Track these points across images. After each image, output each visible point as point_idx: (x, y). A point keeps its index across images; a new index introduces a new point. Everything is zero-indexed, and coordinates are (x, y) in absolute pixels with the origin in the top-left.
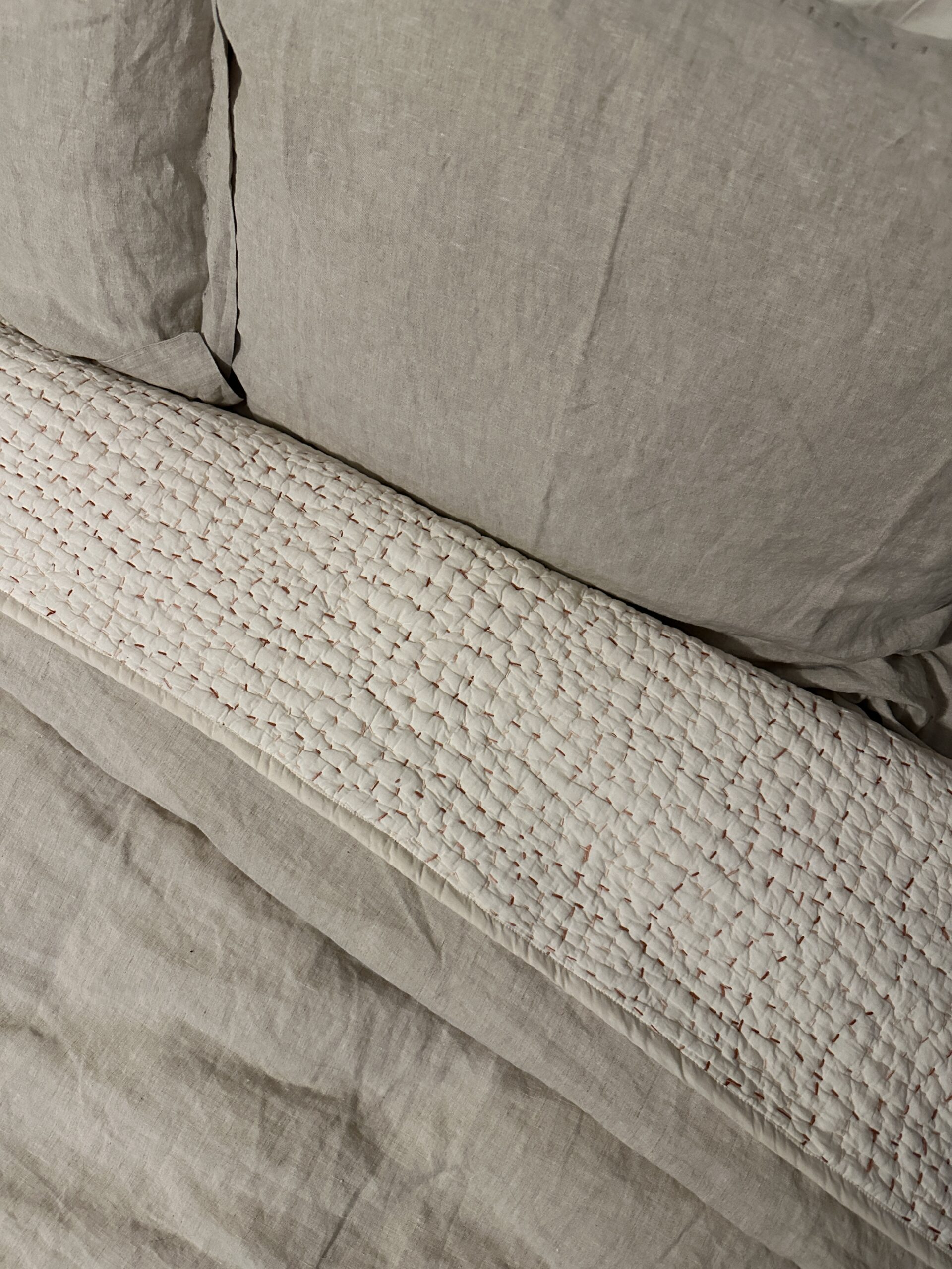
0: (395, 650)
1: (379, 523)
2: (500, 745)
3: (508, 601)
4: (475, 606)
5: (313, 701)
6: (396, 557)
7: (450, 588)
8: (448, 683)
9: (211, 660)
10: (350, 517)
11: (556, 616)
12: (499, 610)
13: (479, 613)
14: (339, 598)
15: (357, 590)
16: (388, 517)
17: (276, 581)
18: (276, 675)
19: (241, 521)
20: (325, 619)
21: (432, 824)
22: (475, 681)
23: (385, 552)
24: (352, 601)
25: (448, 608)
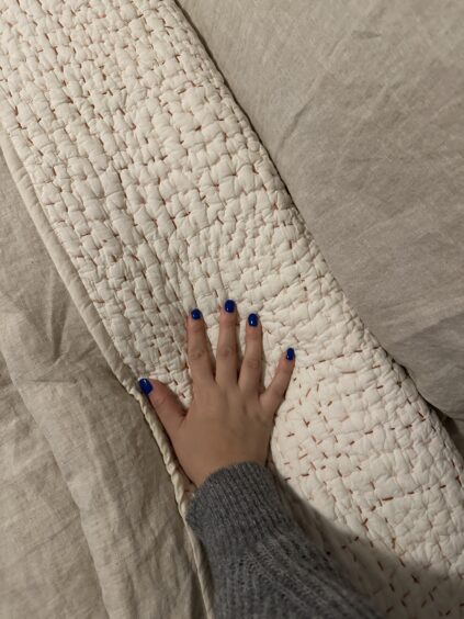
0: (151, 161)
1: (193, 71)
2: (183, 265)
3: (243, 175)
4: (218, 165)
5: (78, 156)
6: (189, 98)
7: (210, 141)
8: (172, 206)
9: (28, 89)
10: (176, 56)
11: (266, 204)
12: (231, 177)
13: (218, 170)
14: (135, 104)
15: (150, 104)
16: (202, 73)
17: (102, 67)
18: (64, 126)
19: (104, 16)
20: (118, 112)
21: (112, 281)
22: (190, 216)
23: (183, 91)
24: (142, 110)
25: (200, 154)
